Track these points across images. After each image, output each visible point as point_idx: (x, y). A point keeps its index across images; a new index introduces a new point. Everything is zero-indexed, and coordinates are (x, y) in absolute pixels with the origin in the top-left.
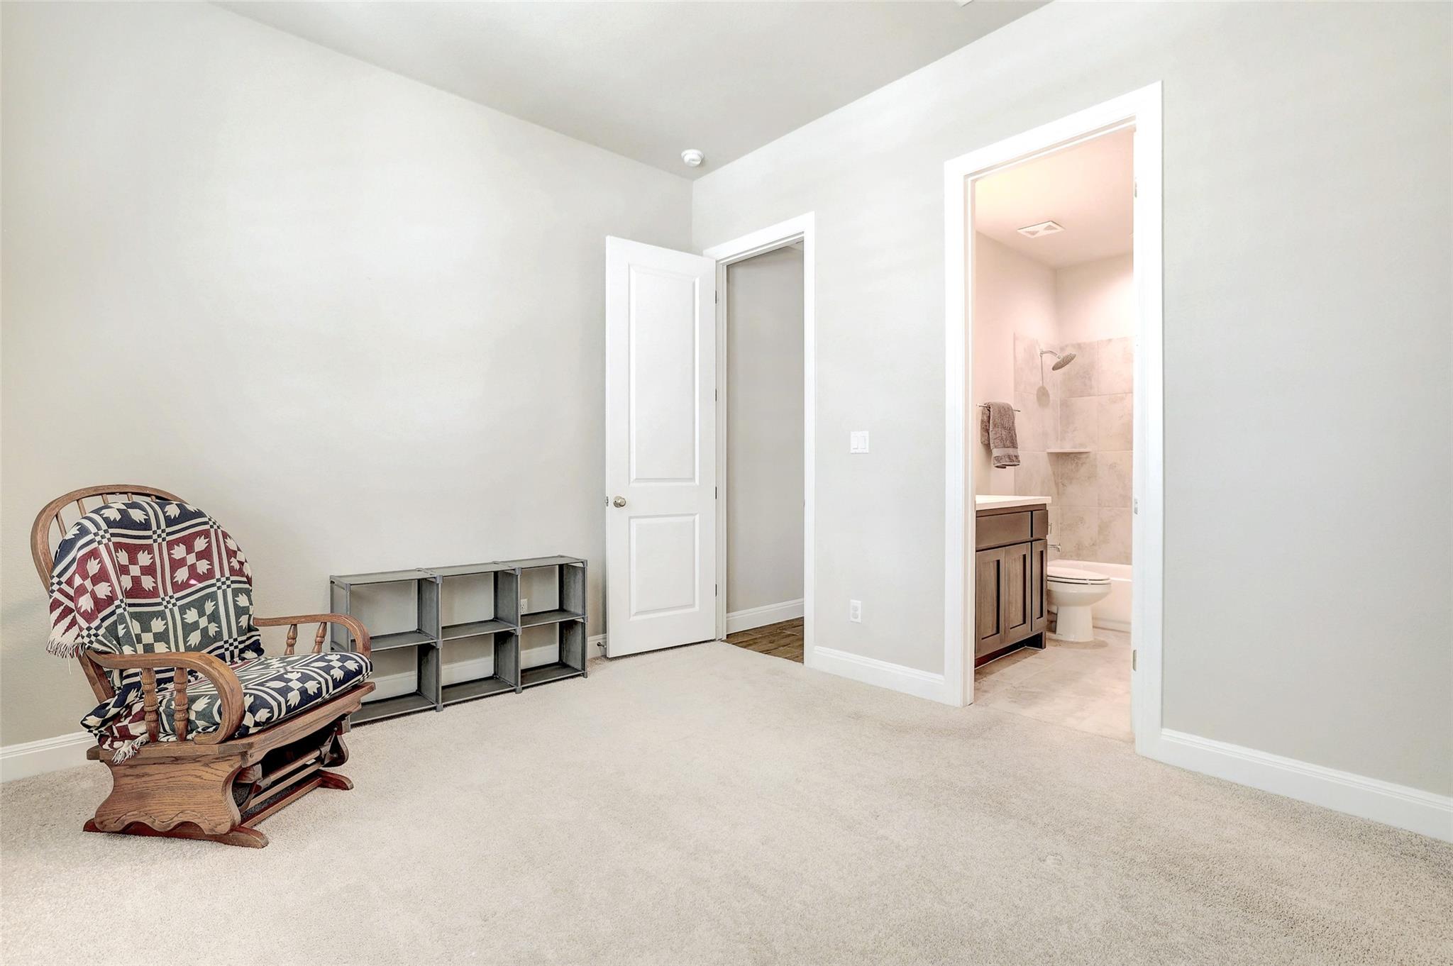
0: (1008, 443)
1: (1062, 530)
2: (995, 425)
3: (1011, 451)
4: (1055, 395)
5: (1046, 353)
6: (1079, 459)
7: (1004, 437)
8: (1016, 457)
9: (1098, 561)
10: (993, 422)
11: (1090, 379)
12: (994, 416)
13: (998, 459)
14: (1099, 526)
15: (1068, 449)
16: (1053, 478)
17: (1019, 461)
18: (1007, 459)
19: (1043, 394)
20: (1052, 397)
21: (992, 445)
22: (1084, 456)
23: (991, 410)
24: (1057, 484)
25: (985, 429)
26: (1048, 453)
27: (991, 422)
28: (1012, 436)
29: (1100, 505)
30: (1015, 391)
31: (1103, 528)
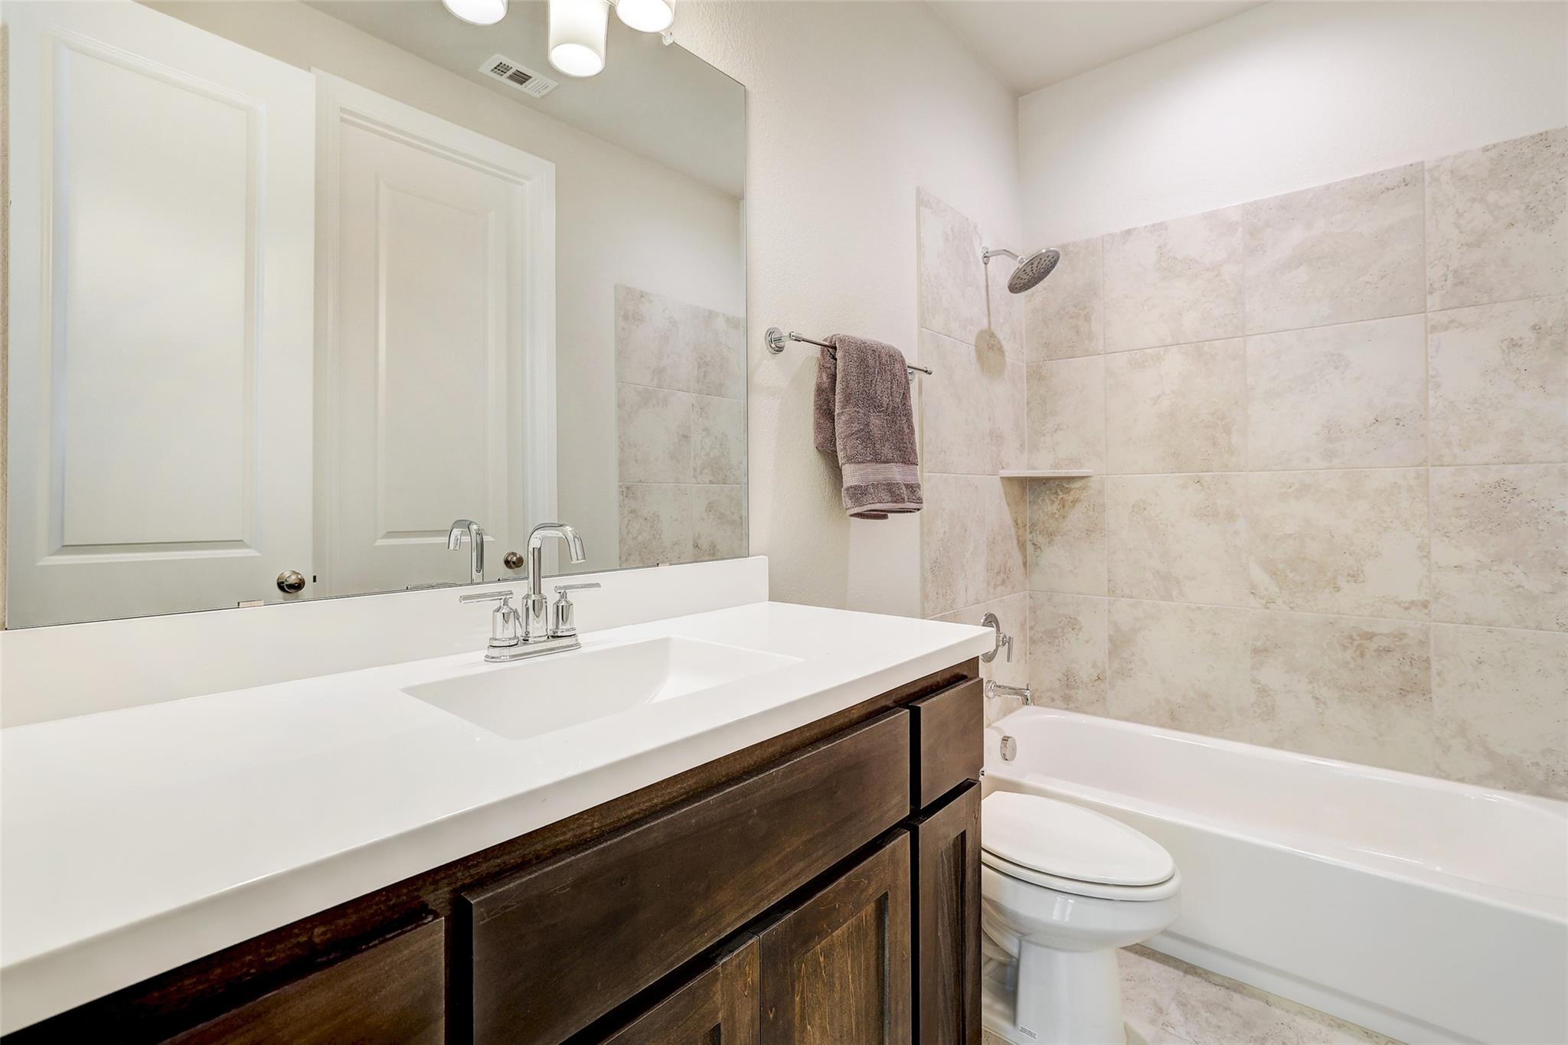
0: (887, 451)
1: (1033, 641)
2: (847, 400)
3: (896, 473)
4: (1016, 355)
5: (997, 253)
6: (1068, 491)
7: (876, 432)
8: (913, 488)
9: (1106, 715)
10: (844, 391)
11: (1087, 319)
12: (846, 375)
13: (859, 493)
14: (1111, 640)
15: (1043, 469)
16: (1013, 531)
17: (920, 501)
18: (886, 496)
19: (988, 347)
20: (1010, 357)
21: (840, 455)
22: (1077, 485)
23: (839, 355)
24: (1022, 546)
25: (826, 412)
26: (1001, 478)
27: (838, 390)
28: (901, 431)
29: (1111, 592)
30: (922, 325)
31: (1119, 643)
